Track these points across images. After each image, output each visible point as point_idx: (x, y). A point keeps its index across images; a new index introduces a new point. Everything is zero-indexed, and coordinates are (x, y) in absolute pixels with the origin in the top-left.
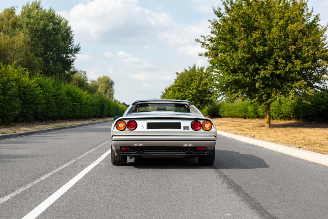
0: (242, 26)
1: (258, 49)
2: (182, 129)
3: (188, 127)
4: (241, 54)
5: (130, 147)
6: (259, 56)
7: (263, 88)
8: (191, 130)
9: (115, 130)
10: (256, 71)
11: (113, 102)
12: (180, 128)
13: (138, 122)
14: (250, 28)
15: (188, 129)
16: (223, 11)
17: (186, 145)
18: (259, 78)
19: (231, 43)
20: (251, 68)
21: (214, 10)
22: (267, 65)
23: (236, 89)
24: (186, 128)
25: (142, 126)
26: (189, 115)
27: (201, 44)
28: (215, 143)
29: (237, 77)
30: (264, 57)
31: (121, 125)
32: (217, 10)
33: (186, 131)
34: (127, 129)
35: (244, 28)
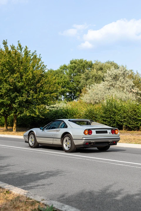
2: (108, 134)
5: (89, 143)
6: (19, 88)
8: (111, 134)
9: (84, 135)
12: (107, 133)
13: (92, 131)
31: (87, 132)
33: (110, 134)
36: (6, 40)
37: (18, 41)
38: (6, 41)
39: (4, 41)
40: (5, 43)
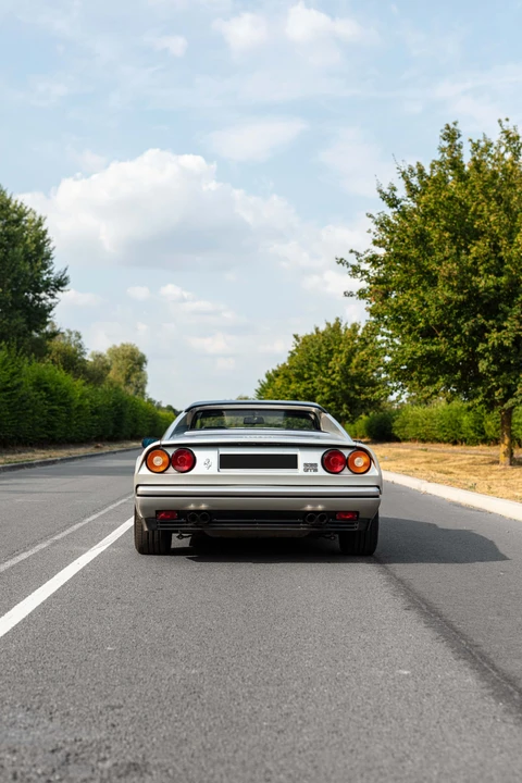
0: (446, 229)
1: (483, 282)
2: (300, 471)
3: (316, 465)
4: (443, 293)
5: (178, 511)
6: (485, 297)
7: (495, 374)
8: (321, 471)
9: (145, 471)
10: (480, 333)
11: (143, 405)
12: (295, 466)
13: (199, 454)
14: (464, 232)
15: (316, 470)
16: (401, 193)
17: (309, 508)
18: (486, 350)
19: (420, 267)
20: (466, 327)
21: (380, 191)
22: (505, 319)
23: (431, 375)
24: (310, 466)
25: (206, 462)
26: (318, 437)
27: (350, 269)
28: (379, 502)
29: (434, 348)
30: (497, 300)
31: (158, 461)
32: (388, 192)
34: (171, 469)
35: (451, 232)
36: (455, 124)
37: (500, 121)
38: (452, 126)
39: (448, 128)
40: (451, 135)
